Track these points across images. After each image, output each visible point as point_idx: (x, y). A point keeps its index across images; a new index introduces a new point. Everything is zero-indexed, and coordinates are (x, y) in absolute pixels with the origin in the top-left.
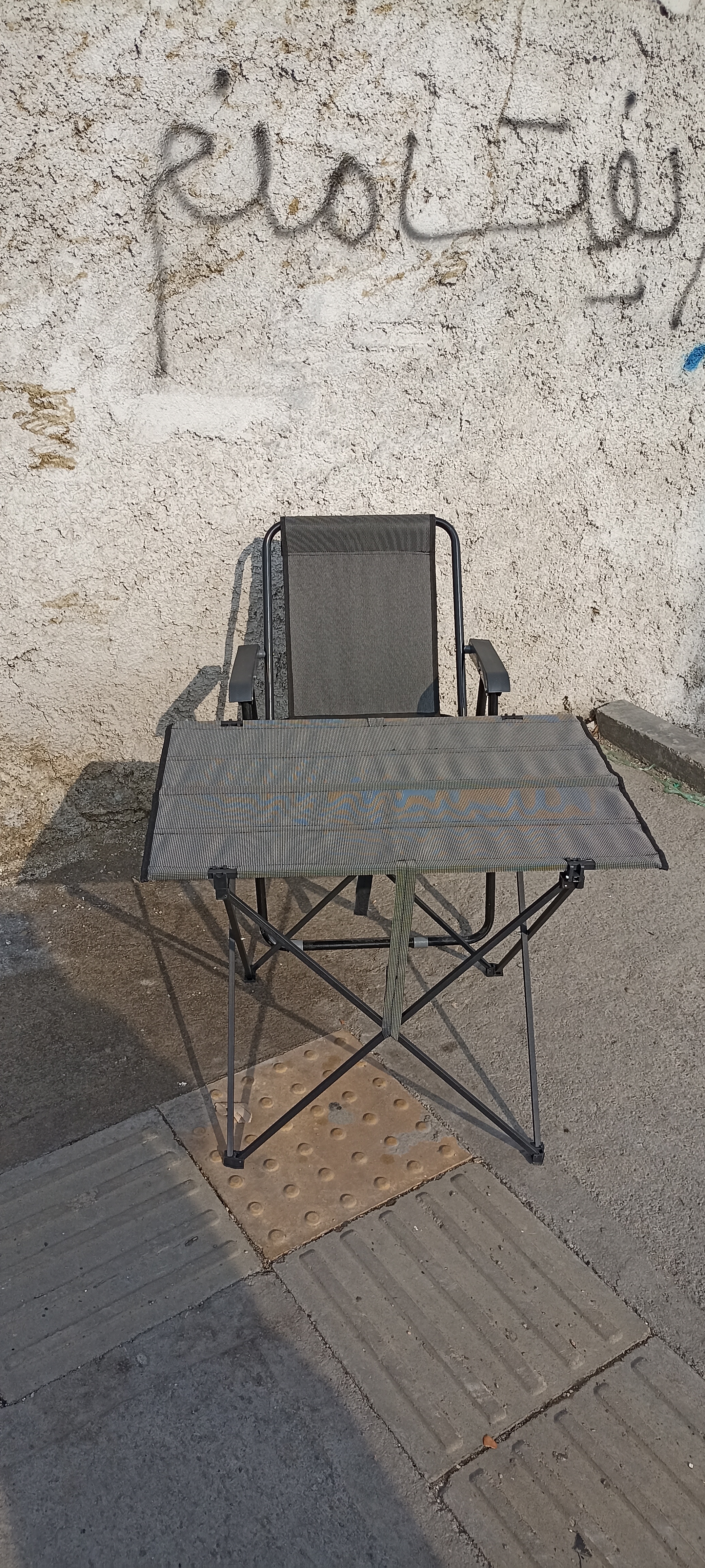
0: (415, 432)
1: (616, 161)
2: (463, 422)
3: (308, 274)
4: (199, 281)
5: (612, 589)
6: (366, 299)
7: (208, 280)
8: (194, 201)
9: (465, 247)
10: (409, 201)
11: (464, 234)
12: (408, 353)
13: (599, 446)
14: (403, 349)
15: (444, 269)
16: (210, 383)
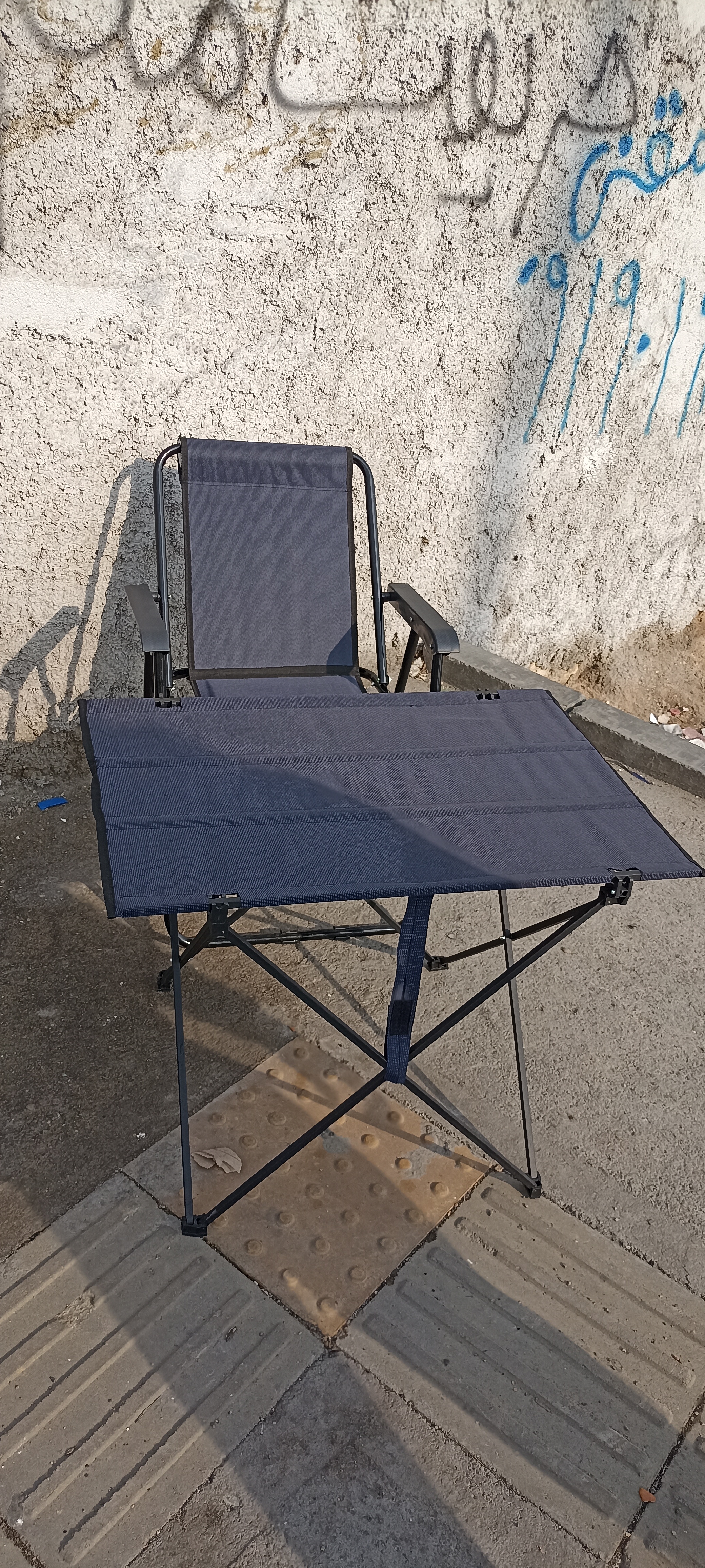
0: (271, 340)
1: (479, 40)
2: (318, 329)
3: (168, 138)
4: (45, 132)
5: (440, 517)
6: (229, 175)
7: (54, 132)
8: (45, 26)
9: (332, 123)
10: (279, 59)
11: (331, 107)
12: (267, 245)
13: (438, 362)
14: (260, 240)
15: (310, 147)
16: (54, 266)
